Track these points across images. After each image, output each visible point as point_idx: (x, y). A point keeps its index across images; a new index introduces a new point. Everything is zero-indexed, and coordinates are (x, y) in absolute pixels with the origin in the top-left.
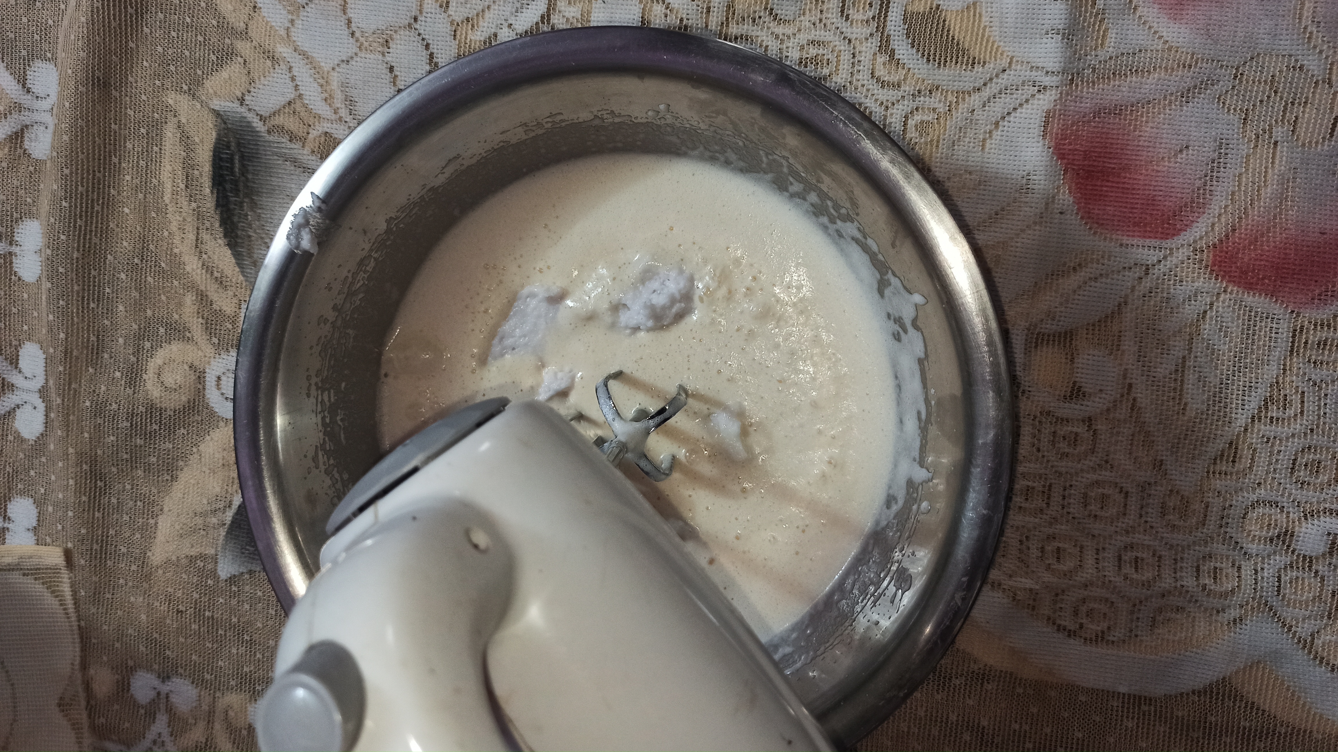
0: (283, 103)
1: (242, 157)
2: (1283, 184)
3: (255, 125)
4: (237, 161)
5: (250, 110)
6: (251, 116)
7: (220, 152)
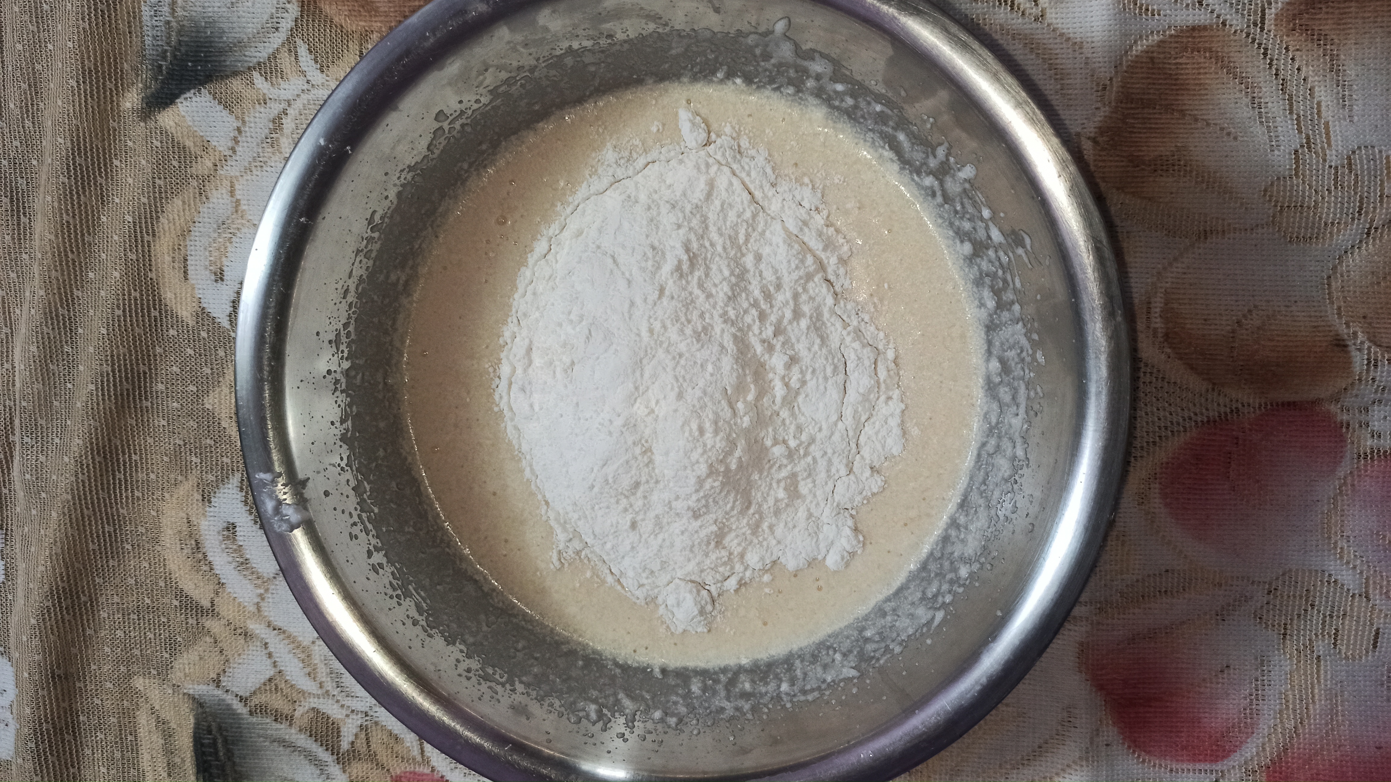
0: (262, 681)
1: (225, 741)
2: (1331, 700)
3: (235, 707)
4: (220, 745)
5: (227, 691)
6: (229, 698)
7: (200, 738)
